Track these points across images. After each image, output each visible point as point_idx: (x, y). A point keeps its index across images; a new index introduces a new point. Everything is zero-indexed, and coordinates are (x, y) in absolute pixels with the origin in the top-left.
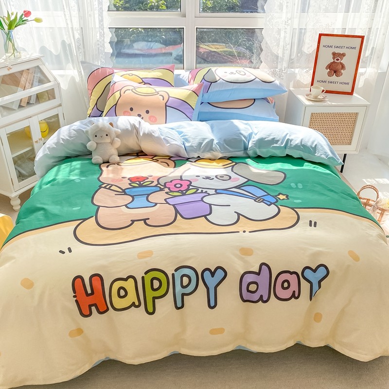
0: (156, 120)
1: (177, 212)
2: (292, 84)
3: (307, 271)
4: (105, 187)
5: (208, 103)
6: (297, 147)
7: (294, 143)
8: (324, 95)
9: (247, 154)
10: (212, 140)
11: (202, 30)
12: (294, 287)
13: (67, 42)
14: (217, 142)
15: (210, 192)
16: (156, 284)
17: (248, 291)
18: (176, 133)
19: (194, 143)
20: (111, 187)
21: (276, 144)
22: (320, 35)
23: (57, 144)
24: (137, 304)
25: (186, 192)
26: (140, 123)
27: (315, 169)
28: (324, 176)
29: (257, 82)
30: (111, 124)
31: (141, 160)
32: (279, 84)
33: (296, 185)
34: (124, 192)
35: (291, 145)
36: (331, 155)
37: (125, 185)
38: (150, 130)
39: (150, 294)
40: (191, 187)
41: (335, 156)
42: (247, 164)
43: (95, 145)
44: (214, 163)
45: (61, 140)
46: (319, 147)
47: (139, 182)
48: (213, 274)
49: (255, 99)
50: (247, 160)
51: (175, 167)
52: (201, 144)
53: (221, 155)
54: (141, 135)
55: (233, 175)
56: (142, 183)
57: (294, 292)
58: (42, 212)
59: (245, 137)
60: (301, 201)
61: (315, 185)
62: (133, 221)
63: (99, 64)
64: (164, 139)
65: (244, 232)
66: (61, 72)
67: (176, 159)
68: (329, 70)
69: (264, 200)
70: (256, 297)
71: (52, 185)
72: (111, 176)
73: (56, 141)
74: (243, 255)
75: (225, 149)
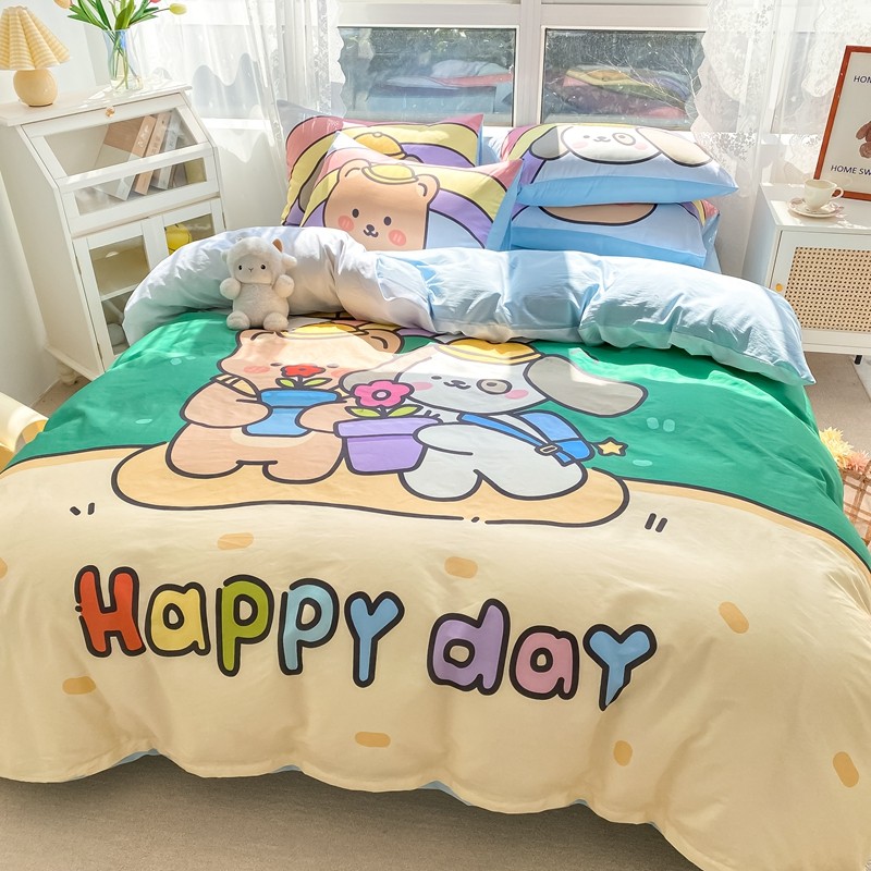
0: (404, 241)
1: (345, 454)
2: (767, 172)
3: (600, 635)
4: (223, 383)
5: (541, 208)
6: (697, 330)
7: (690, 319)
8: (839, 202)
9: (578, 335)
10: (497, 296)
11: (561, 34)
12: (562, 668)
13: (253, 58)
14: (509, 301)
15: (445, 416)
16: (246, 610)
17: (447, 658)
18: (419, 272)
19: (452, 299)
20: (235, 382)
21: (649, 317)
22: (849, 50)
23: (167, 278)
24: (202, 646)
25: (390, 412)
26: (342, 243)
27: (736, 389)
28: (752, 407)
29: (661, 163)
30: (277, 244)
31: (334, 329)
32: (717, 171)
33: (661, 423)
34: (258, 397)
35: (683, 322)
36: (784, 356)
37: (266, 381)
38: (358, 262)
39: (232, 631)
40: (407, 401)
41: (797, 362)
42: (568, 360)
43: (237, 287)
44: (493, 352)
45: (177, 270)
46: (759, 333)
47: (299, 378)
48: (372, 608)
49: (656, 205)
50: (572, 350)
51: (398, 352)
52: (467, 302)
53: (511, 334)
54: (339, 272)
55: (520, 384)
56: (304, 380)
57: (561, 680)
58: (78, 421)
59: (576, 294)
60: (651, 463)
61: (709, 427)
62: (241, 464)
63: (316, 108)
64: (383, 284)
65: (475, 520)
66: (238, 124)
67: (409, 333)
68: (864, 141)
69: (560, 449)
70: (466, 676)
71: (128, 366)
72: (252, 359)
73: (167, 273)
74: (453, 574)
75: (523, 318)
